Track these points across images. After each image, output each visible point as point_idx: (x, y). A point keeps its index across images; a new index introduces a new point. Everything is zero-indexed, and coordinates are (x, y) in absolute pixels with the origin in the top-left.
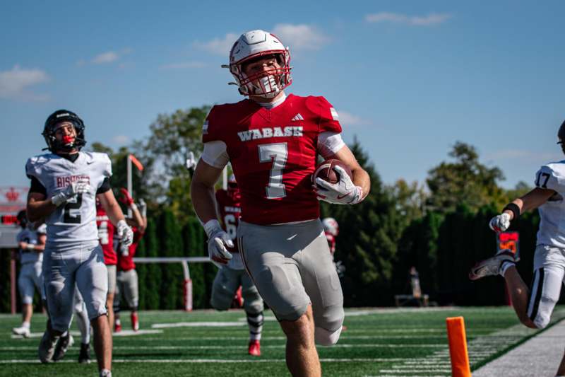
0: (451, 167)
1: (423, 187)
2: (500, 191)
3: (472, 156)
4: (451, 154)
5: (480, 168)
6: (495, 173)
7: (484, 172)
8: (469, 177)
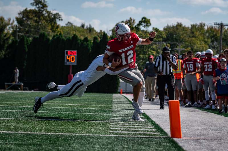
0: (31, 11)
1: (13, 21)
2: (58, 27)
3: (44, 6)
4: (32, 4)
5: (49, 13)
6: (57, 16)
7: (51, 15)
8: (42, 18)
